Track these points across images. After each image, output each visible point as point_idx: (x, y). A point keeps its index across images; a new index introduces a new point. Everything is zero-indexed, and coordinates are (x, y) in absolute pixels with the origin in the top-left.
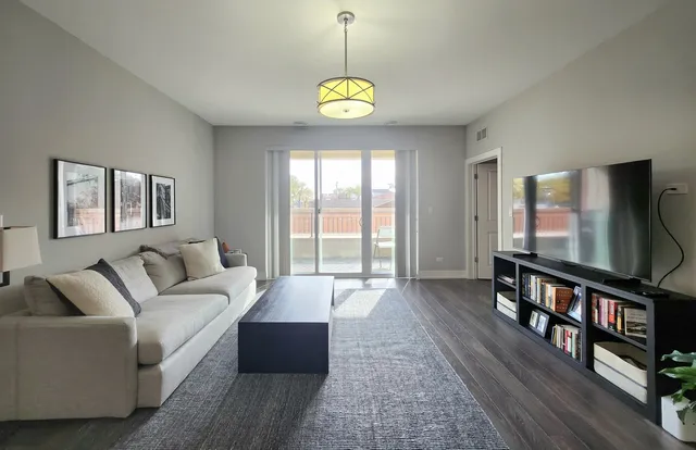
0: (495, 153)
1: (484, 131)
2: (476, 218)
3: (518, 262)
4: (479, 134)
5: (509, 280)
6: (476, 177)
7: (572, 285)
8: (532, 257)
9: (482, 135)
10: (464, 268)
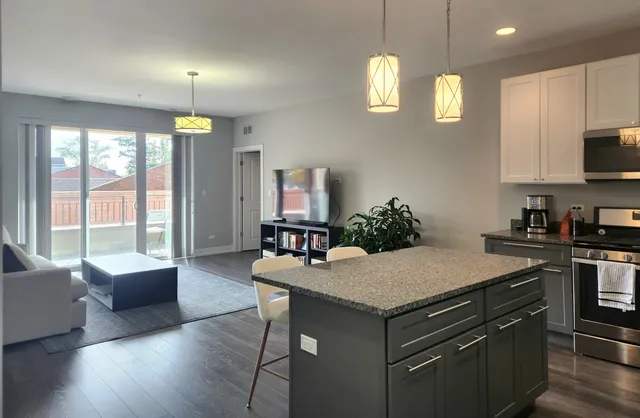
0: (259, 147)
1: (250, 128)
2: (242, 199)
3: (276, 225)
4: (245, 129)
5: (270, 239)
6: (242, 163)
7: (303, 232)
8: (284, 221)
9: (248, 130)
10: (231, 243)
